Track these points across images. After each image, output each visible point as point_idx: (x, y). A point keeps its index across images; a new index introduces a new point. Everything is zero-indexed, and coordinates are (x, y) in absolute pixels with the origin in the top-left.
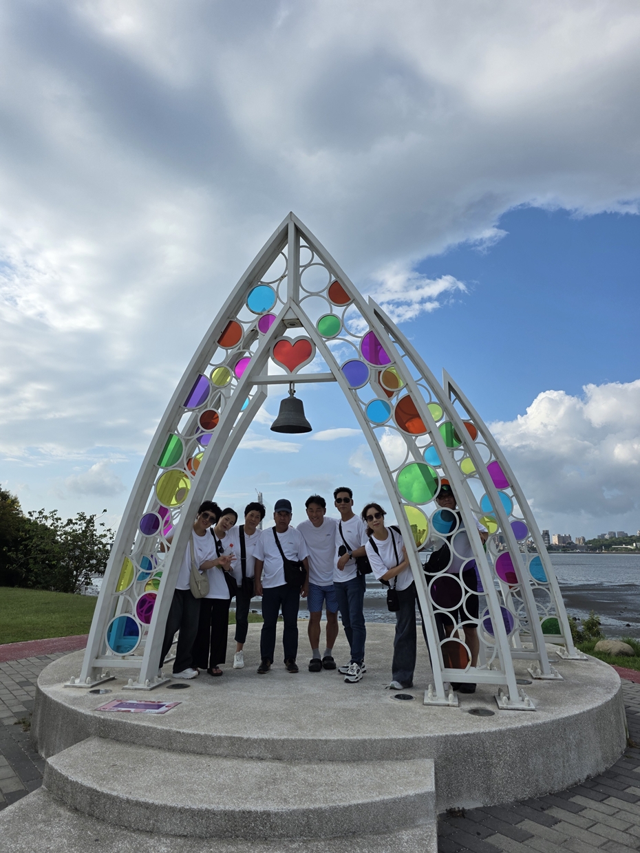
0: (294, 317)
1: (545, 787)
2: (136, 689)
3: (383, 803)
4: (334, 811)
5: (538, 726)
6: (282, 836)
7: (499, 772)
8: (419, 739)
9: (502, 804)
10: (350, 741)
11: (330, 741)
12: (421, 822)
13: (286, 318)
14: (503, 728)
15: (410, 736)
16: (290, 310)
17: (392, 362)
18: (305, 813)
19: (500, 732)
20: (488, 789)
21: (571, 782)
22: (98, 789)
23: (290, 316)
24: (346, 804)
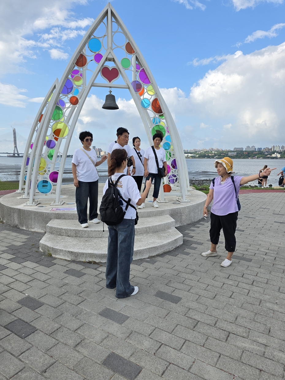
0: (112, 57)
1: (193, 221)
2: (56, 205)
3: (164, 224)
4: (153, 227)
5: (193, 205)
6: (140, 234)
7: (184, 217)
8: (165, 210)
9: (184, 225)
10: (147, 212)
11: (141, 212)
12: (172, 228)
13: (108, 57)
14: (185, 206)
15: (163, 209)
16: (110, 53)
17: (151, 83)
18: (145, 228)
19: (185, 207)
20: (181, 221)
21: (199, 219)
22: (78, 229)
23: (110, 57)
24: (156, 225)
